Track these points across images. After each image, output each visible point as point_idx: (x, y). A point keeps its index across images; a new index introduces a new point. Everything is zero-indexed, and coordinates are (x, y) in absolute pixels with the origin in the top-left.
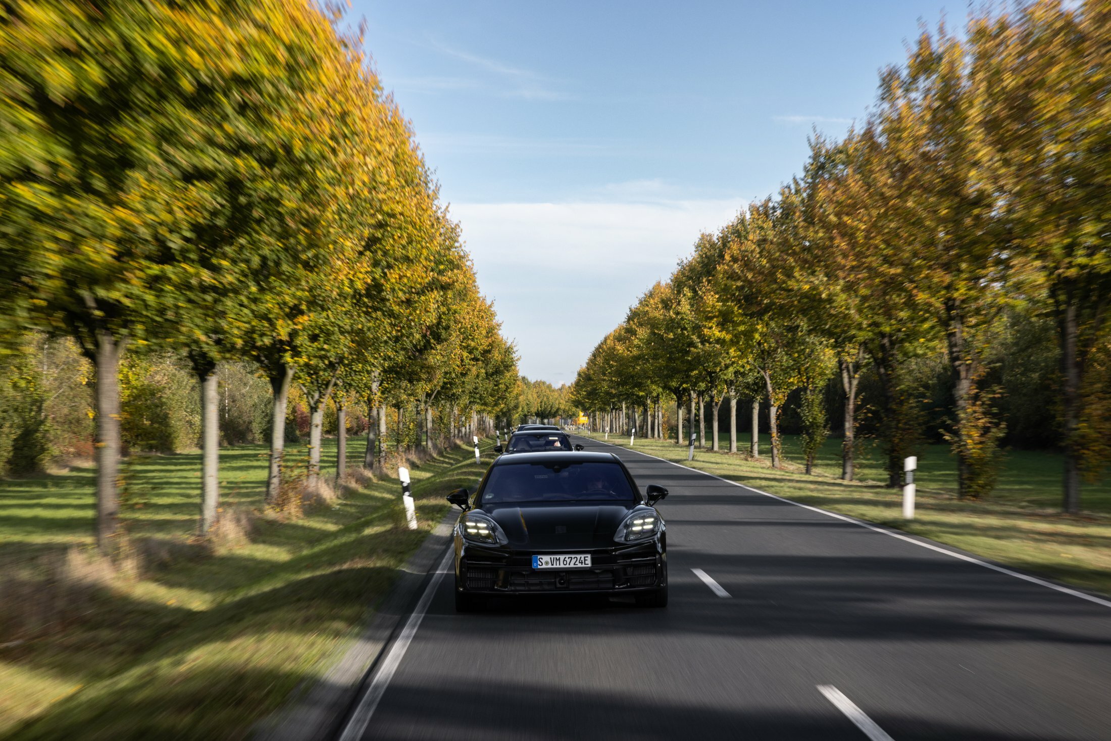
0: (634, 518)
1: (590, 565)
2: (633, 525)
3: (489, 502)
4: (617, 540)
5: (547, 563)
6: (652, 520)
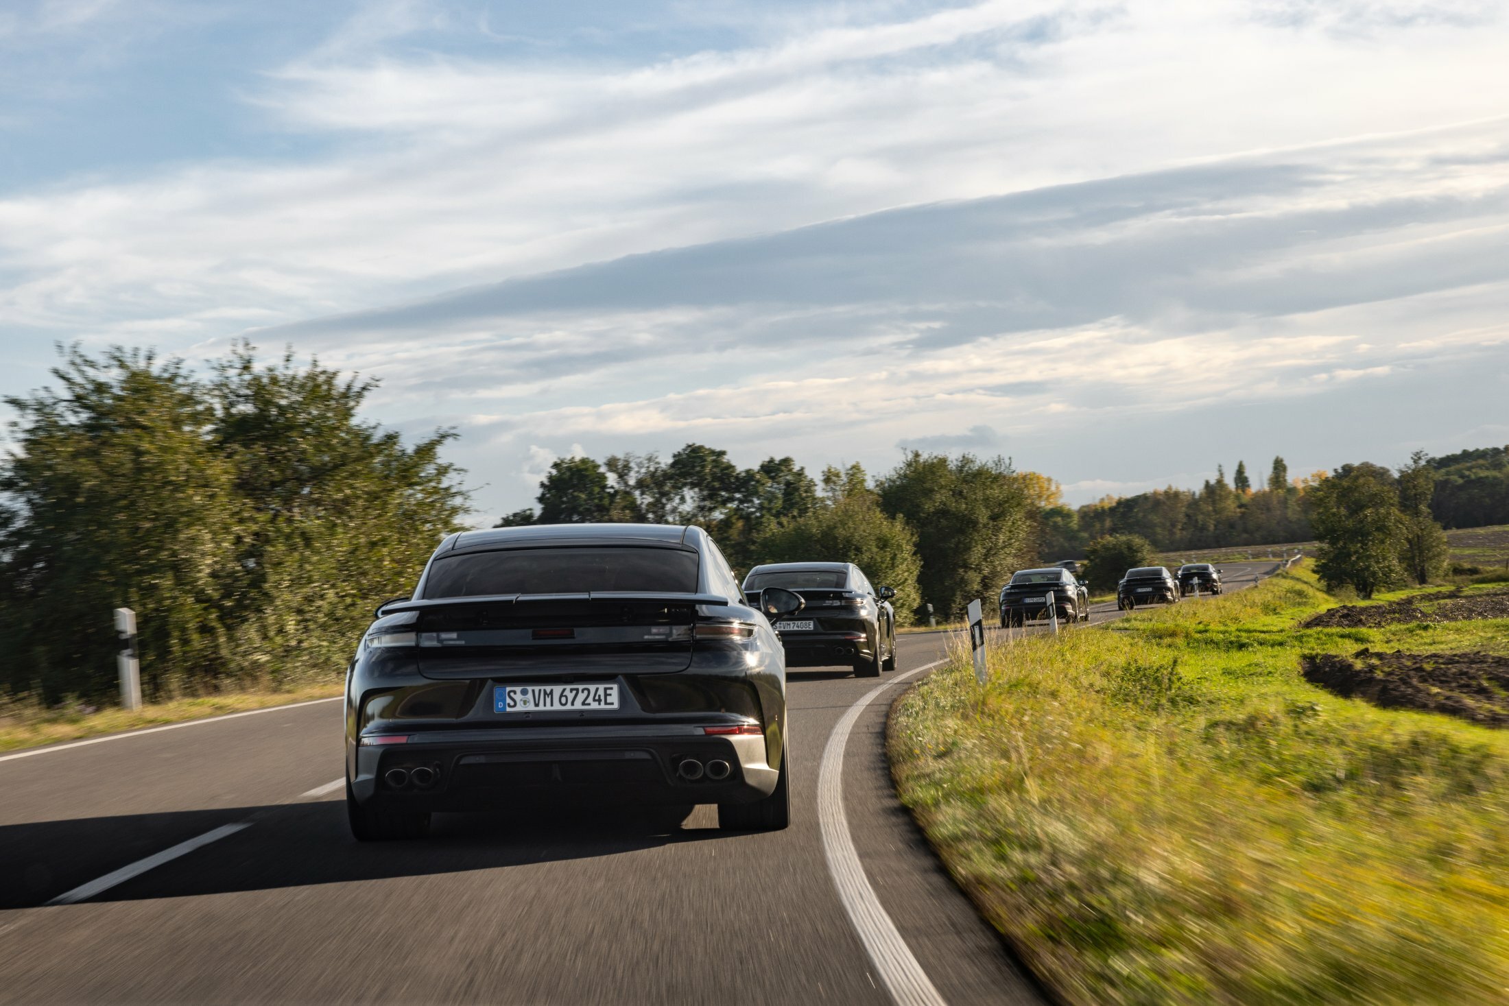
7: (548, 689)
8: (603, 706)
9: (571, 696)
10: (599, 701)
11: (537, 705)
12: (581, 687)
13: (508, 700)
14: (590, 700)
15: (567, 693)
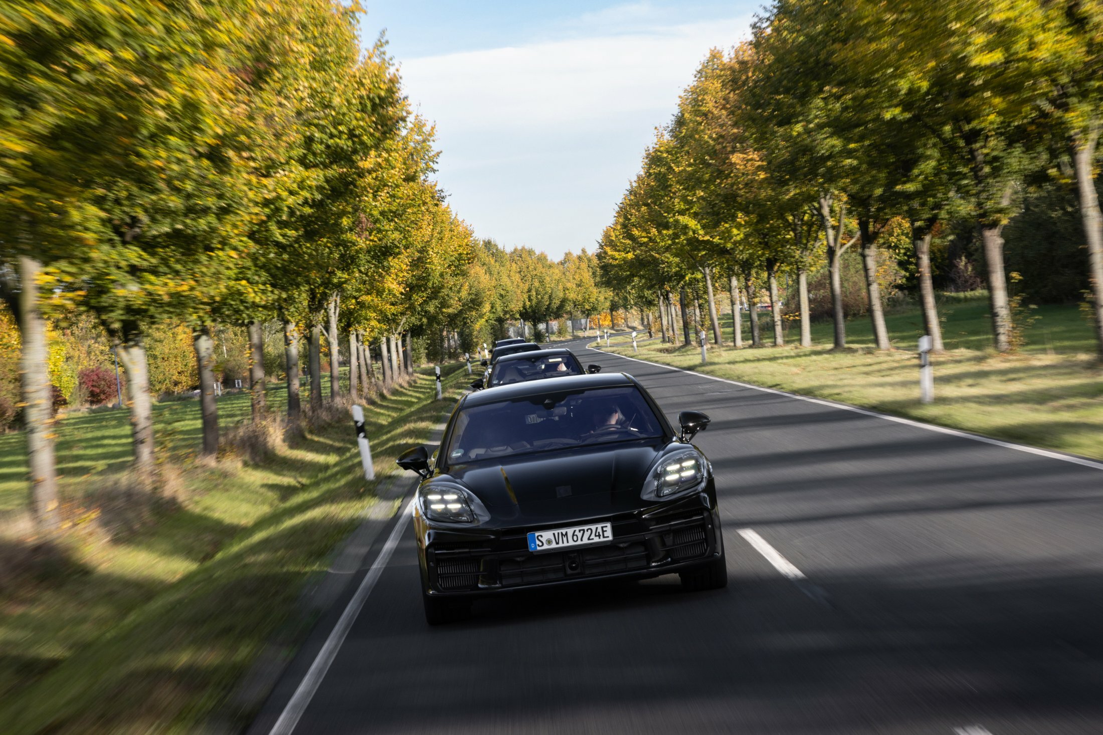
0: (665, 463)
1: (611, 538)
2: (666, 473)
3: (458, 461)
4: (645, 497)
5: (549, 542)
6: (692, 462)
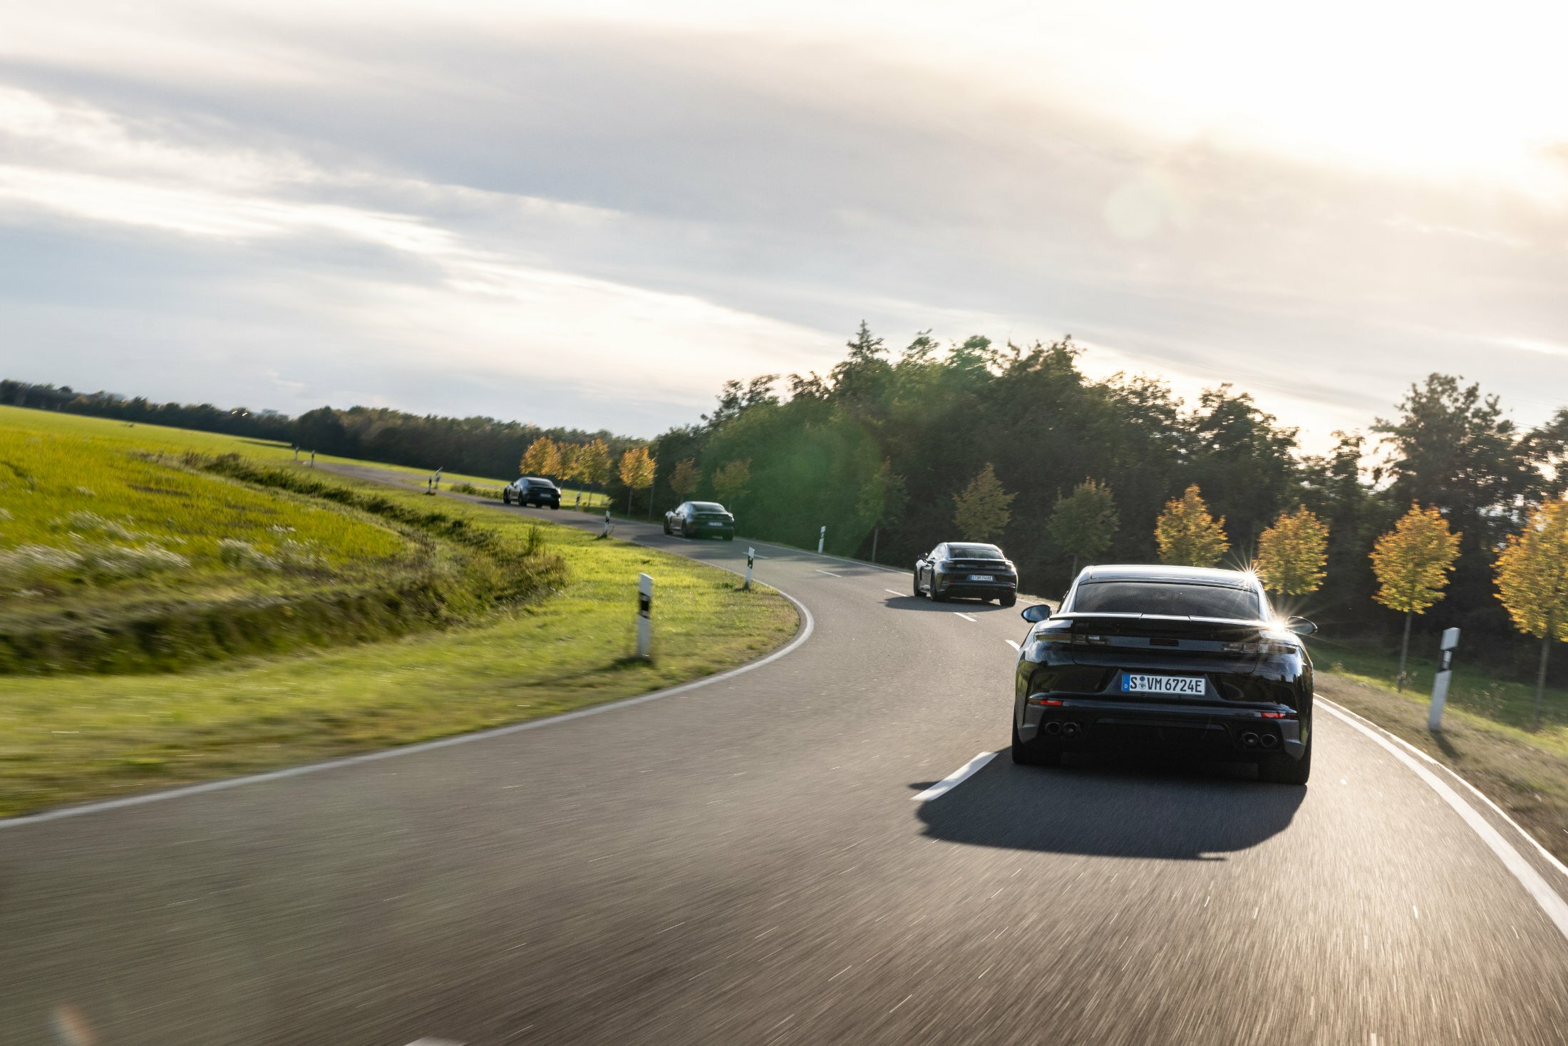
7: (1158, 678)
8: (1194, 692)
9: (1173, 684)
10: (1192, 689)
11: (1150, 688)
12: (1180, 679)
13: (1131, 684)
14: (1186, 688)
15: (1171, 682)
